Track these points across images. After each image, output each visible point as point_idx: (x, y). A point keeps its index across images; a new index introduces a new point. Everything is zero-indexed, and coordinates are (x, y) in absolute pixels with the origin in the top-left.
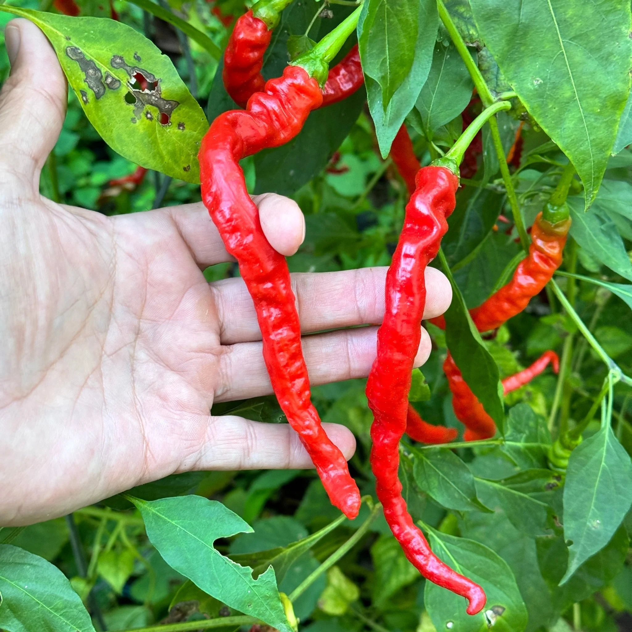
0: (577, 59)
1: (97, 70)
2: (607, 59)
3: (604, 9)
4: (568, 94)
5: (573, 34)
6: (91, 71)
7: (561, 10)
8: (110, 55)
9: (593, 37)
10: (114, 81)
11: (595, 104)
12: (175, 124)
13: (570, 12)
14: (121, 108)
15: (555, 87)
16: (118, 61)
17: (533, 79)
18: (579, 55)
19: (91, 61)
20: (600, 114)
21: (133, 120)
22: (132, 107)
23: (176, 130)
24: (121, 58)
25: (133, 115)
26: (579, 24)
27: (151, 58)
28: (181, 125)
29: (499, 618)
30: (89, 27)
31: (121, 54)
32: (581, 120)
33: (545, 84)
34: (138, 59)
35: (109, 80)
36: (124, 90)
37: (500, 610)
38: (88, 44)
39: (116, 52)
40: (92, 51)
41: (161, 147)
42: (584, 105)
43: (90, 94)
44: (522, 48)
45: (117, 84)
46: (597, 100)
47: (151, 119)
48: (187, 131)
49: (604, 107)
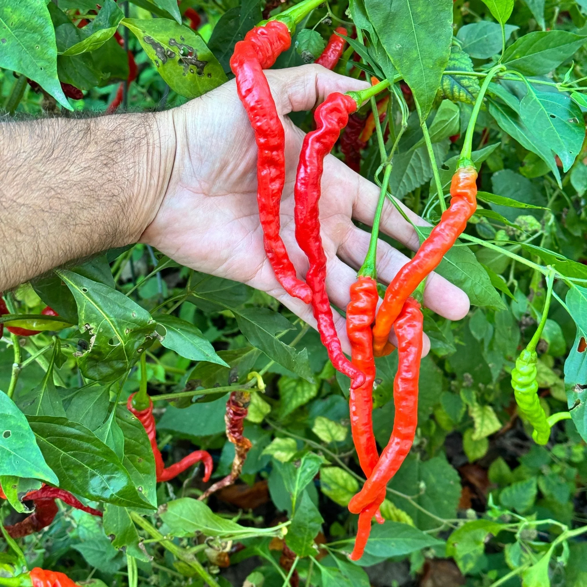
0: (421, 36)
1: (162, 48)
2: (438, 38)
3: (438, 9)
4: (415, 56)
5: (420, 22)
6: (159, 49)
7: (415, 7)
8: (168, 39)
9: (431, 25)
10: (172, 53)
11: (430, 63)
12: (206, 75)
13: (419, 9)
14: (177, 68)
15: (408, 50)
16: (173, 41)
17: (396, 44)
18: (422, 34)
19: (158, 43)
20: (432, 68)
21: (184, 74)
22: (182, 67)
23: (207, 78)
24: (174, 40)
25: (183, 72)
26: (424, 16)
27: (190, 38)
28: (209, 75)
29: (379, 386)
30: (154, 25)
31: (174, 38)
32: (421, 71)
33: (403, 48)
34: (183, 39)
35: (169, 53)
36: (178, 58)
37: (380, 381)
38: (156, 34)
39: (171, 37)
40: (158, 37)
41: (200, 88)
42: (424, 63)
43: (160, 62)
44: (391, 27)
45: (173, 55)
46: (431, 61)
47: (193, 73)
48: (213, 78)
49: (435, 64)
